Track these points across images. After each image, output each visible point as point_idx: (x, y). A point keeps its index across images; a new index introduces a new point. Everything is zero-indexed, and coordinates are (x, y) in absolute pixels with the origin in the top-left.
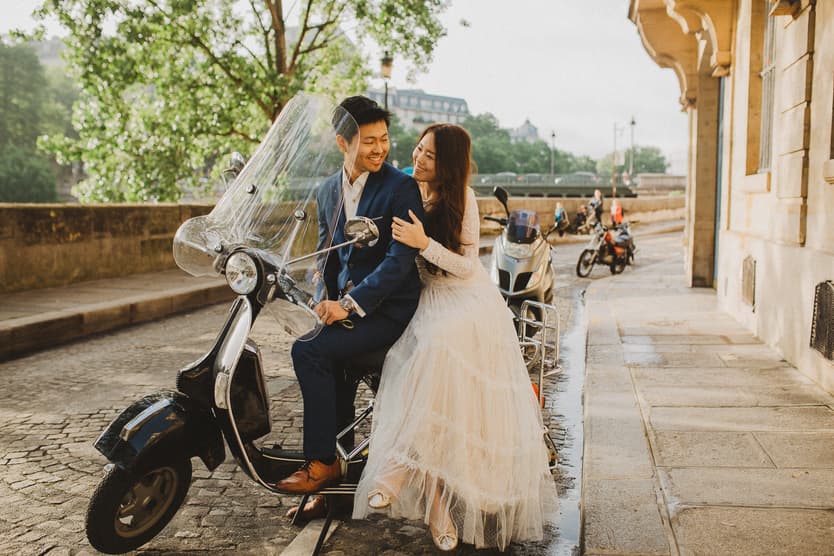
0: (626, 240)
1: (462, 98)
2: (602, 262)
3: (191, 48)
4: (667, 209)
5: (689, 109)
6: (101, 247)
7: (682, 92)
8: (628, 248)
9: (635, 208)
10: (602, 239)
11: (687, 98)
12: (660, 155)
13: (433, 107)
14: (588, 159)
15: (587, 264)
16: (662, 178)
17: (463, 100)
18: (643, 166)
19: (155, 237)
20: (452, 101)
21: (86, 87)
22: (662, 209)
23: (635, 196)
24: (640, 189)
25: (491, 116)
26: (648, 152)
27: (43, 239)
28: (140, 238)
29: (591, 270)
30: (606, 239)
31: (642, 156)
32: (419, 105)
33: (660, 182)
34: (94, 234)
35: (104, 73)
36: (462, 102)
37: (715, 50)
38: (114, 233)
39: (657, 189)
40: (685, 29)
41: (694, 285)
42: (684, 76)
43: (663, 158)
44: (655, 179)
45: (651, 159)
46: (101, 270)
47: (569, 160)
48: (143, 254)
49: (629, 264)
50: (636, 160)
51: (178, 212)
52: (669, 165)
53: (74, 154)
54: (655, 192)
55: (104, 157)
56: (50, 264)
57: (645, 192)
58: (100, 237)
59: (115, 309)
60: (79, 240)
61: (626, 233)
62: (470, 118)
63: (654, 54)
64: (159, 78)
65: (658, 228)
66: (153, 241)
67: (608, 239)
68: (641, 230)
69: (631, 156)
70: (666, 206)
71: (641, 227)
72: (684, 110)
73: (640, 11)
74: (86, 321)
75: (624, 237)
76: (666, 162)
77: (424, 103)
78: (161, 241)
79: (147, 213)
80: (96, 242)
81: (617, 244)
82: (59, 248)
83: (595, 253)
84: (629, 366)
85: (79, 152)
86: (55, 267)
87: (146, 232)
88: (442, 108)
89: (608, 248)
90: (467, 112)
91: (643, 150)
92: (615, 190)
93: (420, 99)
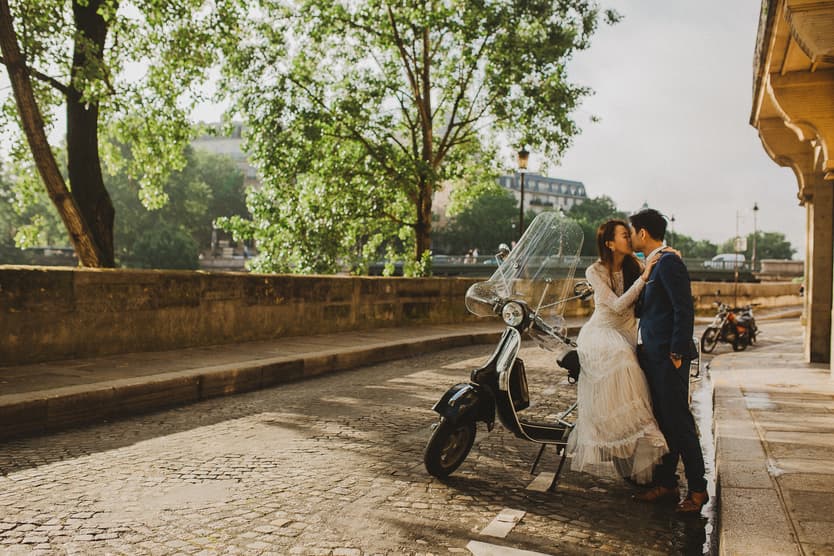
0: (747, 321)
1: (579, 181)
2: (725, 340)
3: (352, 143)
4: (791, 294)
5: (806, 204)
6: (297, 309)
7: (800, 187)
8: (750, 328)
9: (757, 293)
10: (725, 318)
11: (804, 194)
12: (786, 240)
13: (550, 189)
14: (707, 243)
15: (710, 341)
16: (787, 264)
17: (580, 183)
18: (767, 252)
19: (335, 304)
20: (569, 184)
21: (266, 176)
22: (785, 294)
23: (759, 281)
24: (761, 275)
25: (609, 199)
26: (772, 238)
27: (259, 301)
28: (323, 304)
29: (714, 347)
30: (728, 318)
31: (765, 241)
32: (537, 187)
33: (784, 268)
34: (293, 299)
35: (281, 165)
36: (580, 185)
37: (826, 158)
38: (307, 299)
39: (781, 275)
40: (801, 137)
41: (812, 360)
42: (801, 175)
43: (788, 244)
44: (780, 265)
45: (775, 244)
46: (297, 329)
47: (689, 244)
48: (325, 317)
49: (751, 344)
50: (759, 245)
51: (351, 283)
52: (795, 252)
53: (248, 233)
54: (779, 278)
55: (272, 236)
56: (262, 322)
57: (768, 278)
58: (297, 302)
59: (323, 358)
60: (282, 304)
61: (748, 315)
62: (587, 201)
63: (774, 156)
64: (323, 167)
65: (780, 313)
66: (333, 307)
67: (731, 320)
68: (764, 314)
69: (754, 242)
70: (788, 292)
71: (763, 311)
72: (802, 204)
73: (760, 119)
74: (306, 364)
75: (747, 317)
76: (792, 247)
77: (542, 186)
78: (338, 307)
79: (330, 283)
80: (294, 305)
81: (739, 324)
82: (268, 309)
83: (719, 331)
84: (750, 410)
85: (252, 231)
86: (266, 322)
87: (328, 299)
88: (560, 191)
89: (730, 327)
90: (584, 194)
91: (766, 234)
92: (737, 275)
93: (537, 182)
